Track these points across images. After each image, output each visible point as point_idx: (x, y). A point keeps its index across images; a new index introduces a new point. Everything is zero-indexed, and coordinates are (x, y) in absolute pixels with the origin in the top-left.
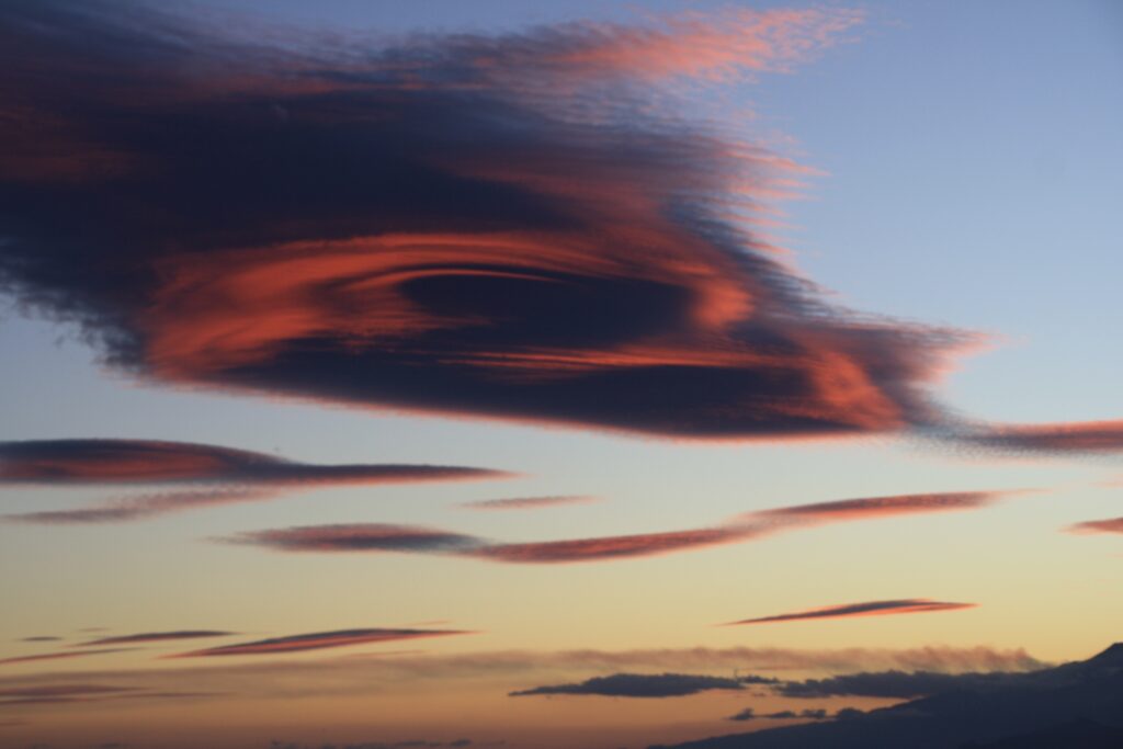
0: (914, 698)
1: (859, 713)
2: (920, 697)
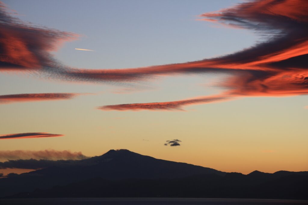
0: (38, 170)
1: (16, 174)
2: (41, 169)
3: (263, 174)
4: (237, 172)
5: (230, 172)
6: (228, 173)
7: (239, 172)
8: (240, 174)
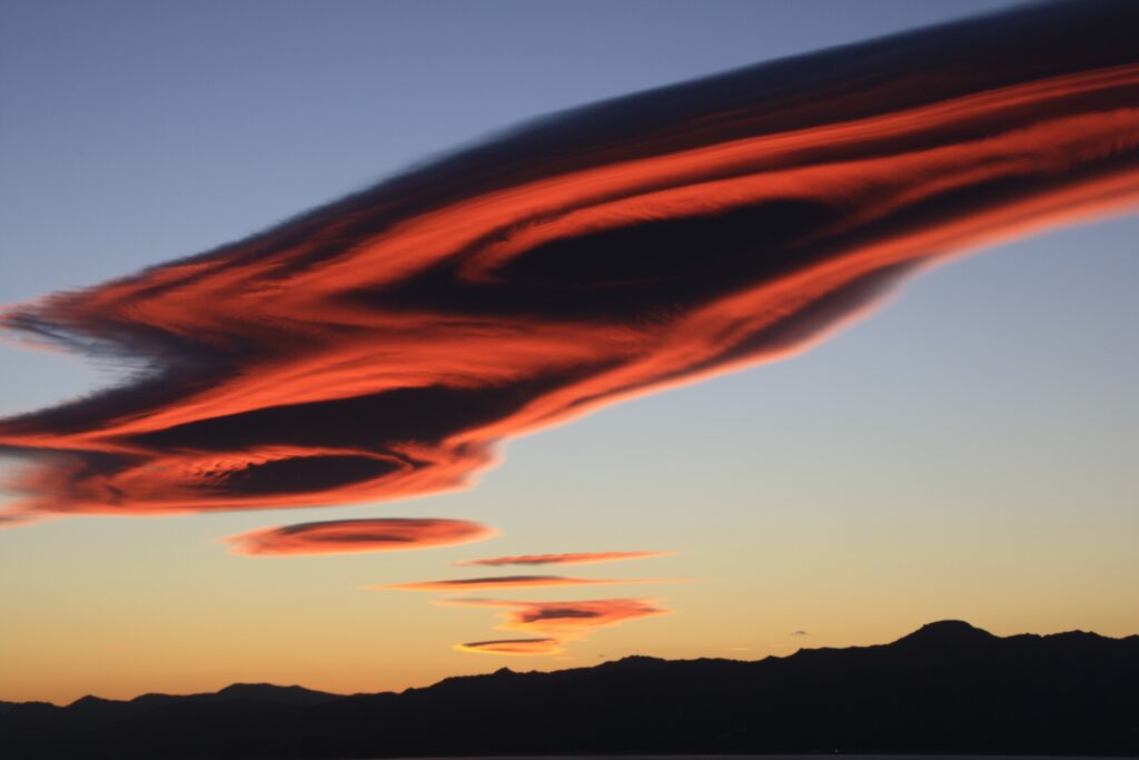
3: (105, 702)
4: (40, 700)
5: (23, 700)
6: (18, 705)
7: (45, 701)
8: (48, 706)
